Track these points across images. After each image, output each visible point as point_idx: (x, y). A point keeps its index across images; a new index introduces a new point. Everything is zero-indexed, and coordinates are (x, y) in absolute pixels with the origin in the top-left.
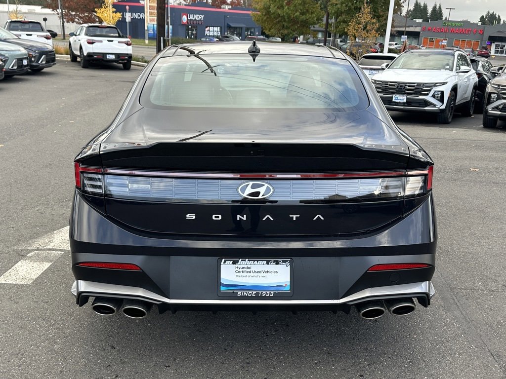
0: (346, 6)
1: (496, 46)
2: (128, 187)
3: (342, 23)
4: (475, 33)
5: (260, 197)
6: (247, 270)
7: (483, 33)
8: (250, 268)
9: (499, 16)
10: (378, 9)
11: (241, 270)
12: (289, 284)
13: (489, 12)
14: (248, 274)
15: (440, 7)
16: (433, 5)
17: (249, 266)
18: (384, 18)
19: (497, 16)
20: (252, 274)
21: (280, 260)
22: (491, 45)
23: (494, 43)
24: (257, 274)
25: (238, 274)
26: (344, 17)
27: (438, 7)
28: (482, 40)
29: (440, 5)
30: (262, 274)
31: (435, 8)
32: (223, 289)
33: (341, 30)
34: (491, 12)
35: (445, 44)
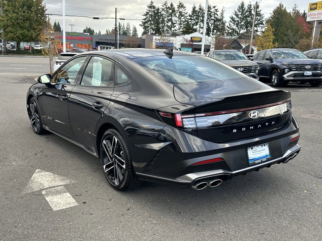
0: (11, 22)
1: (100, 48)
2: (207, 121)
3: (9, 33)
4: (87, 39)
5: (256, 117)
6: (256, 151)
7: (92, 39)
8: (256, 150)
9: (93, 30)
10: (33, 24)
11: (254, 152)
12: (269, 154)
13: (87, 27)
14: (256, 153)
15: (58, 24)
16: (54, 22)
17: (256, 149)
18: (38, 30)
19: (92, 30)
20: (258, 153)
21: (265, 144)
22: (98, 47)
23: (99, 45)
24: (259, 152)
25: (254, 154)
26: (10, 29)
27: (57, 23)
28: (92, 44)
29: (58, 22)
30: (261, 152)
31: (55, 24)
32: (250, 162)
33: (9, 37)
34: (88, 27)
35: (73, 46)
